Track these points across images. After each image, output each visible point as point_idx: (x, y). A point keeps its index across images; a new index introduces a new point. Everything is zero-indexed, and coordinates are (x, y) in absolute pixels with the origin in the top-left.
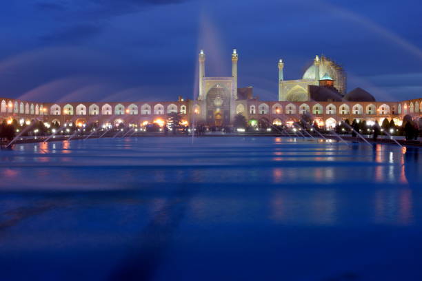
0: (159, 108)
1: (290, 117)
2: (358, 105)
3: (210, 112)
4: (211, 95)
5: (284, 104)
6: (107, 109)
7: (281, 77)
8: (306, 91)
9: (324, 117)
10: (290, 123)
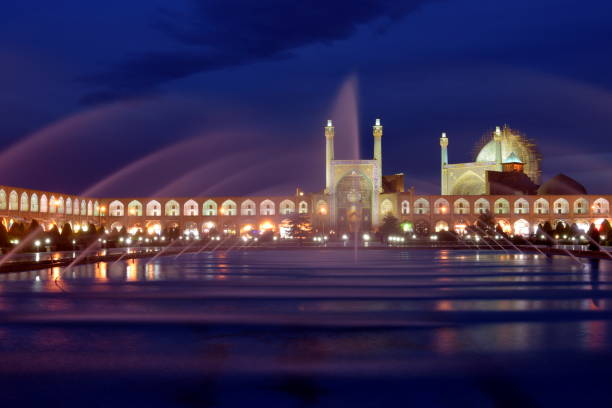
0: (267, 206)
1: (461, 218)
2: (561, 200)
3: (342, 212)
4: (344, 186)
5: (451, 199)
6: (191, 208)
7: (445, 158)
8: (483, 178)
9: (511, 218)
10: (461, 228)
